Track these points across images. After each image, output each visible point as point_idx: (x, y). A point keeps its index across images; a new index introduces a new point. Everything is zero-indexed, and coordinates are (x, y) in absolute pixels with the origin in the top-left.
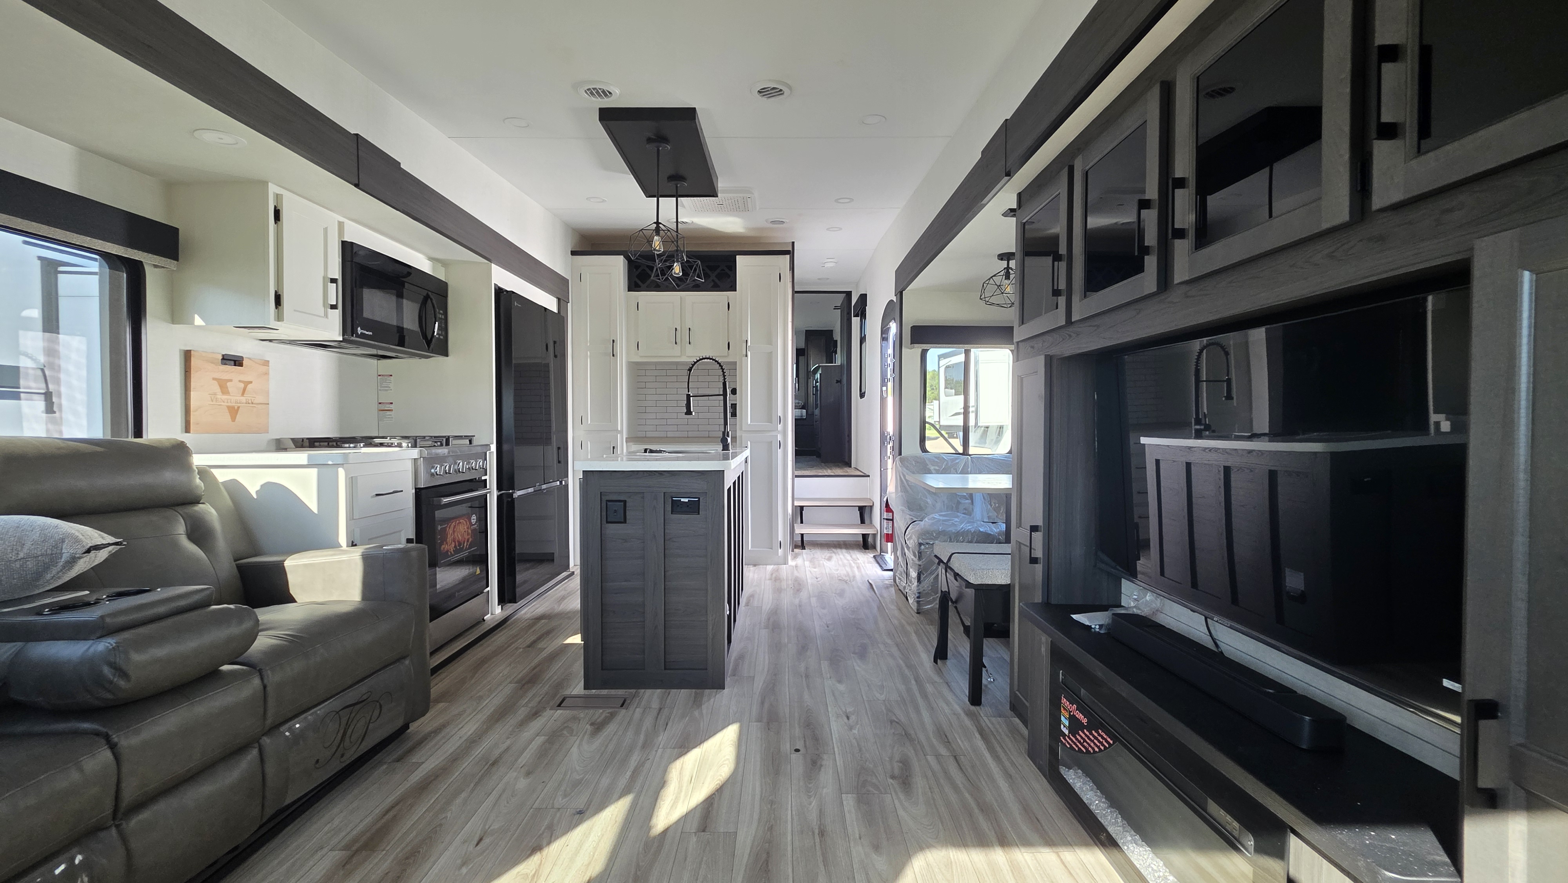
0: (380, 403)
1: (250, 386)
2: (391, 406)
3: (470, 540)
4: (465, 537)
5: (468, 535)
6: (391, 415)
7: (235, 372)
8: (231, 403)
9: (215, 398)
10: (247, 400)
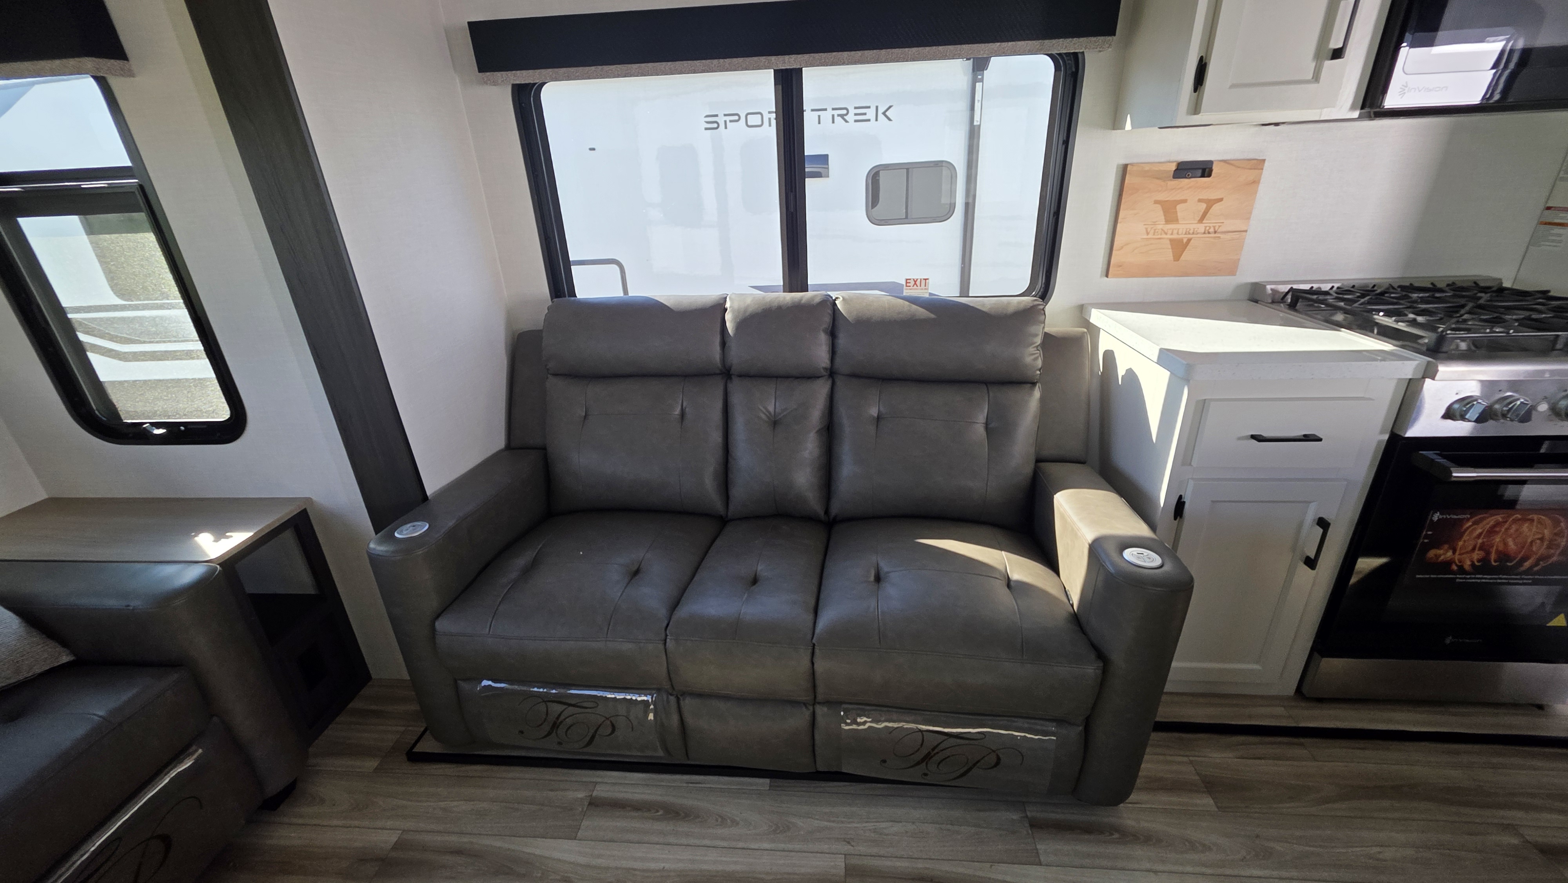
0: (1549, 208)
1: (1216, 208)
3: (1555, 559)
4: (1534, 549)
5: (1549, 547)
6: (1560, 235)
7: (1193, 185)
8: (1178, 234)
9: (1155, 230)
10: (1208, 228)
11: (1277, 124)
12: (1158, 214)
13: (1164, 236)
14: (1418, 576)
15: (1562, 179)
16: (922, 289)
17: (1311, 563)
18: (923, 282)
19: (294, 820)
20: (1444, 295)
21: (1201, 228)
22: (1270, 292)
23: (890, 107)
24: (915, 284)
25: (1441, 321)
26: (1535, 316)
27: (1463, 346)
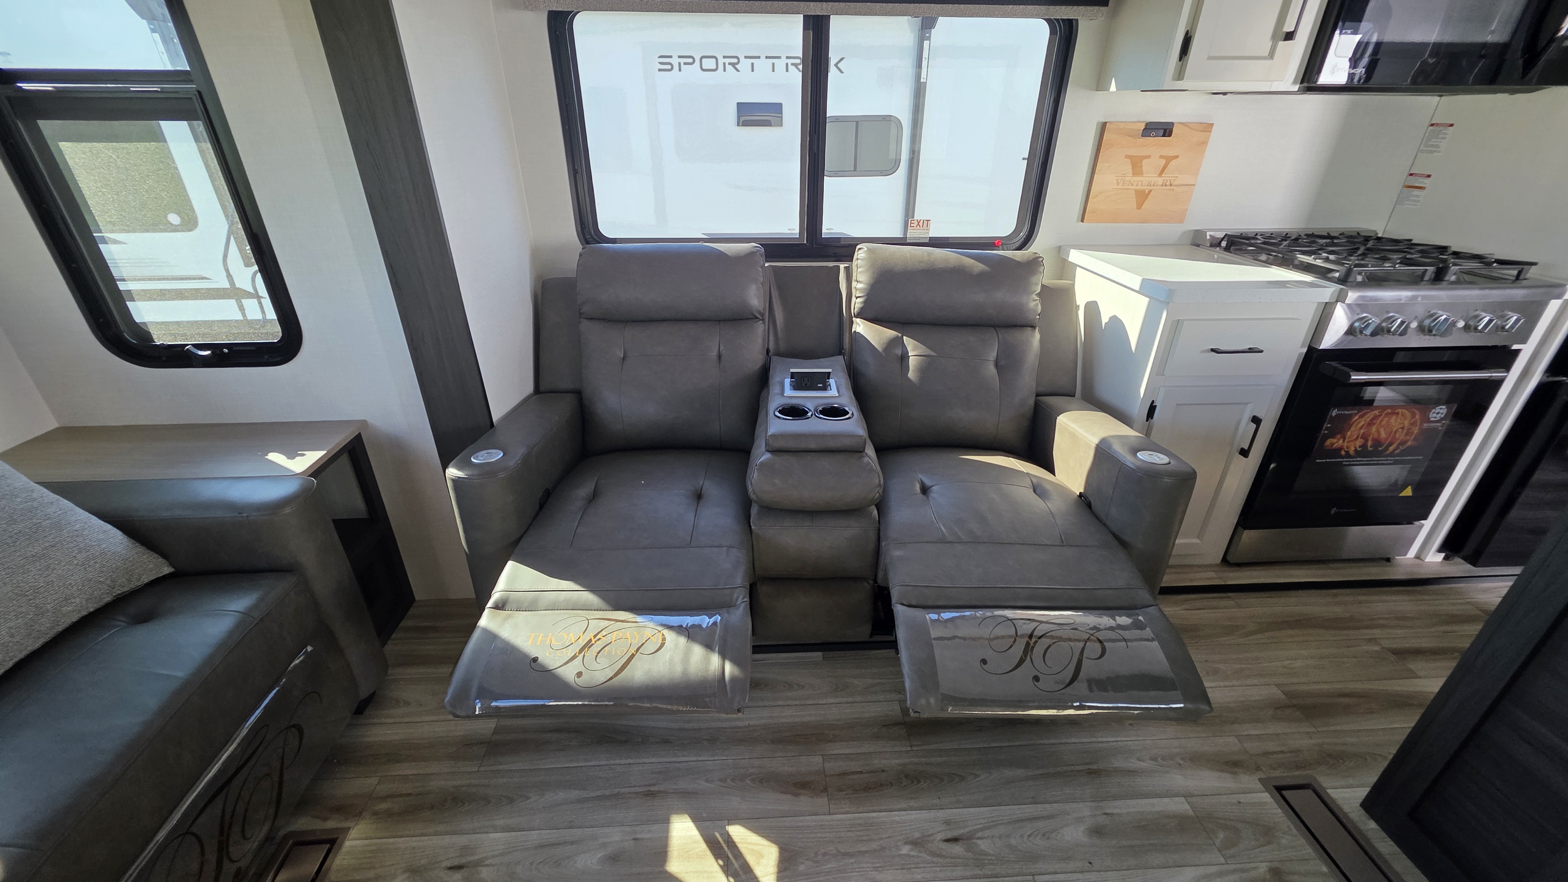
0: (1411, 175)
1: (1173, 163)
2: (1427, 181)
3: (1409, 443)
4: (1397, 436)
5: (1407, 435)
6: (1418, 196)
7: (1157, 145)
8: (1142, 185)
9: (1124, 181)
10: (1165, 181)
11: (1225, 94)
12: (1128, 168)
13: (1131, 187)
14: (1317, 461)
15: (1422, 151)
16: (924, 229)
17: (1244, 453)
18: (926, 223)
19: (384, 720)
20: (1340, 241)
21: (1160, 181)
22: (1208, 237)
23: (842, 59)
24: (918, 224)
25: (1345, 258)
26: (1408, 256)
27: (1359, 278)
